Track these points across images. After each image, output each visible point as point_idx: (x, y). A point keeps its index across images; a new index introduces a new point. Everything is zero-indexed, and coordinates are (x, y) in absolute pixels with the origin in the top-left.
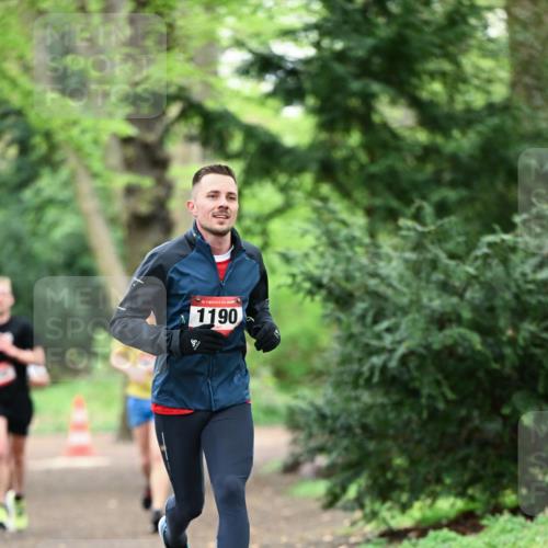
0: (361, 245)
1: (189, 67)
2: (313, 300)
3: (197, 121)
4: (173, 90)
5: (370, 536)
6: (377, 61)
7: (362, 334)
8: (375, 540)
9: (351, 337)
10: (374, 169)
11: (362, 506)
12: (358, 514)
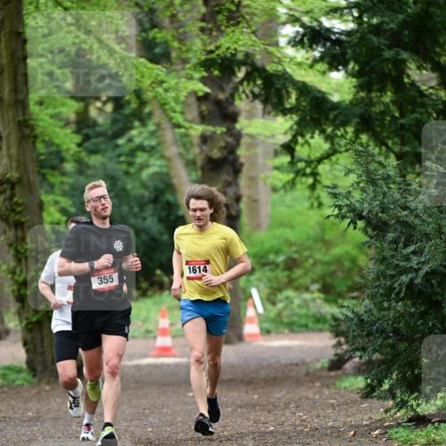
0: (394, 183)
1: (254, 38)
2: (355, 228)
3: (259, 82)
4: (240, 56)
5: (400, 421)
6: (406, 32)
7: (393, 256)
8: (405, 424)
9: (384, 258)
10: (402, 121)
11: (394, 397)
12: (391, 403)
